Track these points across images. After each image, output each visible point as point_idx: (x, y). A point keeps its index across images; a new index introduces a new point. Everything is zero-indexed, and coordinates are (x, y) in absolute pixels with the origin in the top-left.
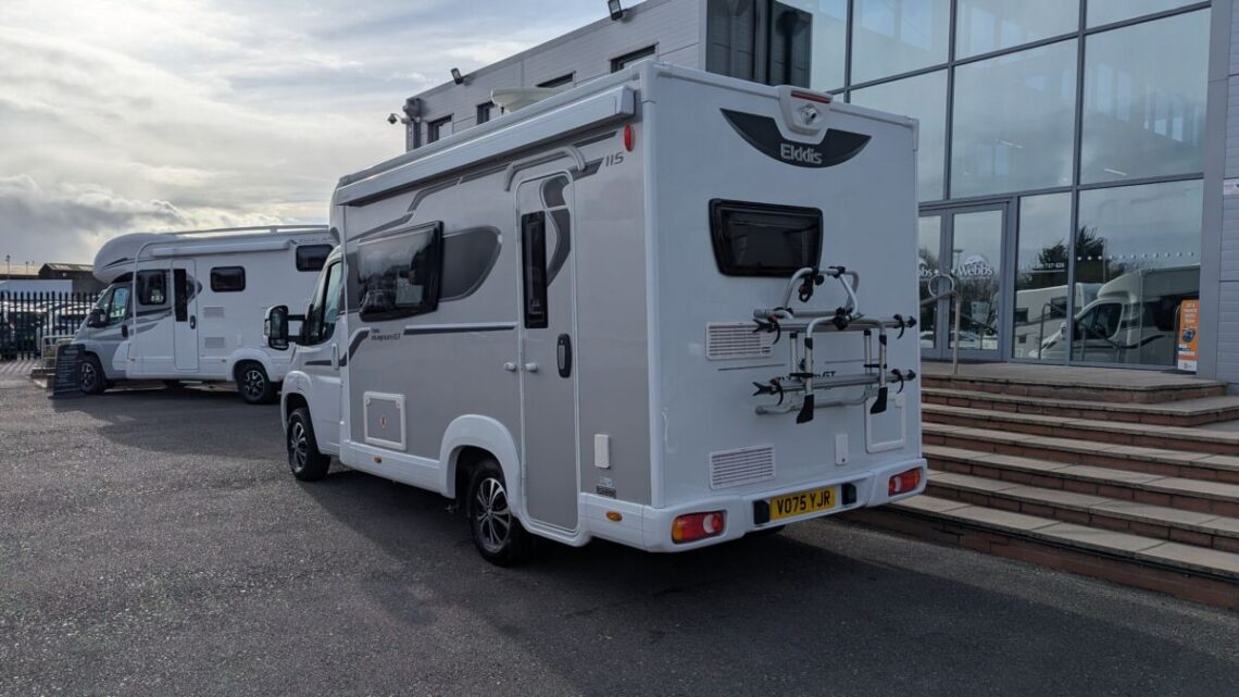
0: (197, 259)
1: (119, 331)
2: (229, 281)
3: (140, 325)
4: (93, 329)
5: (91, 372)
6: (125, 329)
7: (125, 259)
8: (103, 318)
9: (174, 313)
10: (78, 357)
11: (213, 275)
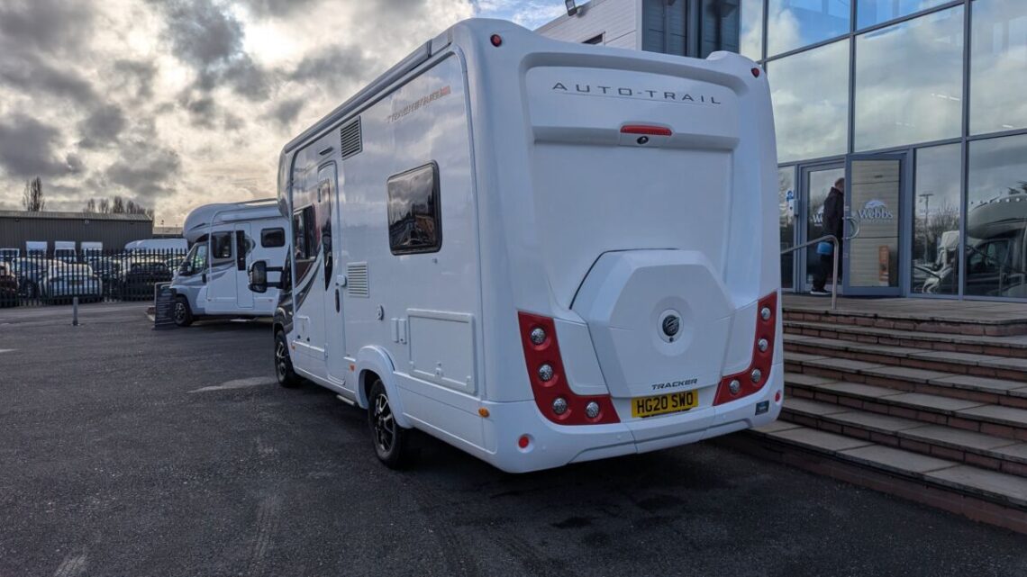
0: (252, 222)
1: (201, 278)
2: (274, 239)
3: (214, 274)
4: (183, 277)
5: (182, 310)
6: (204, 276)
7: (204, 224)
9: (236, 264)
10: (172, 298)
11: (262, 234)
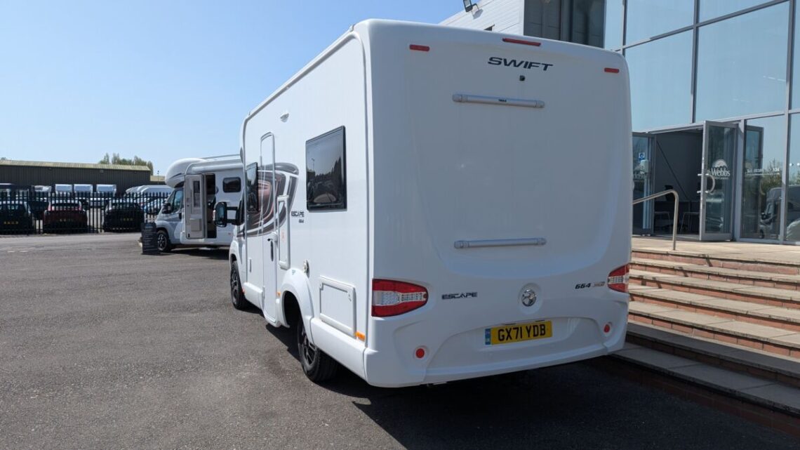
0: (217, 173)
1: (178, 215)
2: (233, 186)
4: (165, 215)
5: (164, 240)
6: (180, 215)
7: (180, 174)
8: (169, 208)
10: (153, 230)
11: (224, 183)
